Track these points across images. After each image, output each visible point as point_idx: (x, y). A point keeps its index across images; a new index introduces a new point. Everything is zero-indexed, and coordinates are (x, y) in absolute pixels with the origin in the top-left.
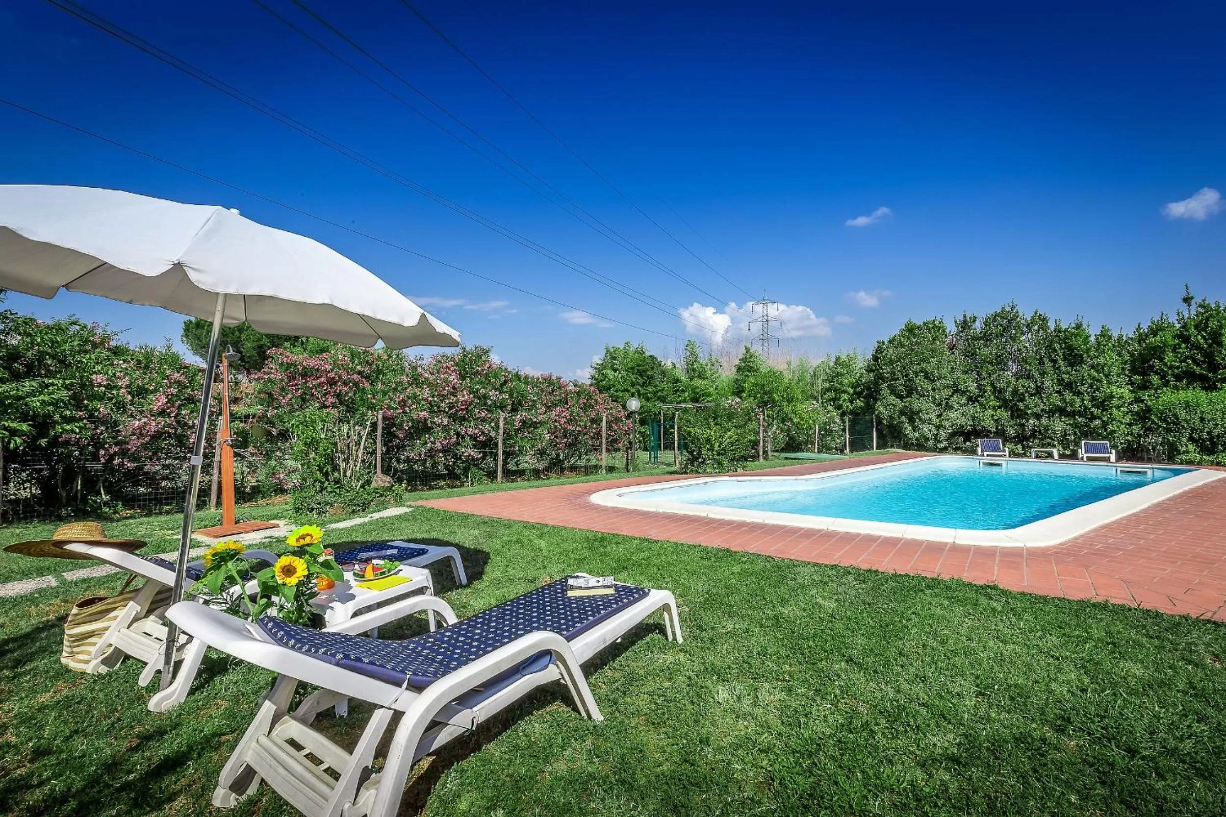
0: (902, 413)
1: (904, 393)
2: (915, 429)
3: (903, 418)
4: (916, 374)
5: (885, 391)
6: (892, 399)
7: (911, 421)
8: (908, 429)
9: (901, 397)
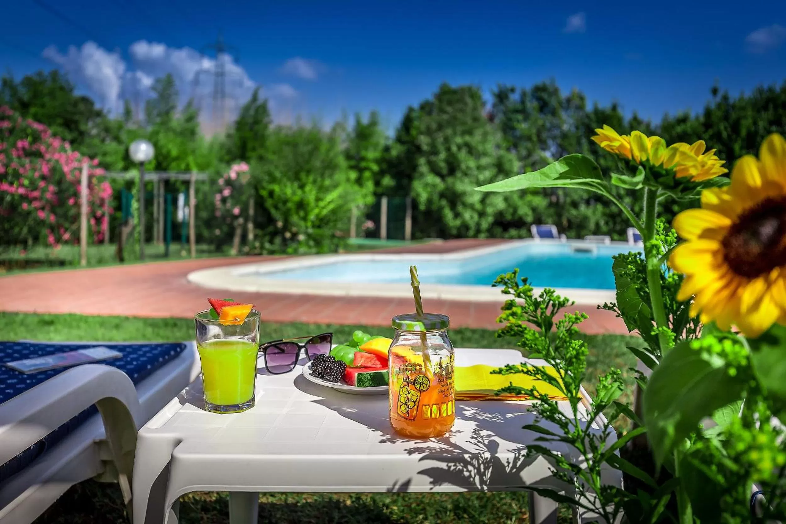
0: (442, 195)
1: (445, 171)
2: (457, 215)
3: (444, 202)
4: (459, 148)
5: (424, 168)
6: (431, 179)
7: (453, 205)
8: (448, 214)
9: (443, 177)
